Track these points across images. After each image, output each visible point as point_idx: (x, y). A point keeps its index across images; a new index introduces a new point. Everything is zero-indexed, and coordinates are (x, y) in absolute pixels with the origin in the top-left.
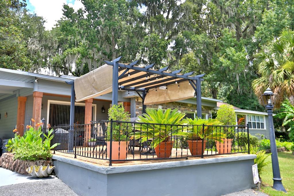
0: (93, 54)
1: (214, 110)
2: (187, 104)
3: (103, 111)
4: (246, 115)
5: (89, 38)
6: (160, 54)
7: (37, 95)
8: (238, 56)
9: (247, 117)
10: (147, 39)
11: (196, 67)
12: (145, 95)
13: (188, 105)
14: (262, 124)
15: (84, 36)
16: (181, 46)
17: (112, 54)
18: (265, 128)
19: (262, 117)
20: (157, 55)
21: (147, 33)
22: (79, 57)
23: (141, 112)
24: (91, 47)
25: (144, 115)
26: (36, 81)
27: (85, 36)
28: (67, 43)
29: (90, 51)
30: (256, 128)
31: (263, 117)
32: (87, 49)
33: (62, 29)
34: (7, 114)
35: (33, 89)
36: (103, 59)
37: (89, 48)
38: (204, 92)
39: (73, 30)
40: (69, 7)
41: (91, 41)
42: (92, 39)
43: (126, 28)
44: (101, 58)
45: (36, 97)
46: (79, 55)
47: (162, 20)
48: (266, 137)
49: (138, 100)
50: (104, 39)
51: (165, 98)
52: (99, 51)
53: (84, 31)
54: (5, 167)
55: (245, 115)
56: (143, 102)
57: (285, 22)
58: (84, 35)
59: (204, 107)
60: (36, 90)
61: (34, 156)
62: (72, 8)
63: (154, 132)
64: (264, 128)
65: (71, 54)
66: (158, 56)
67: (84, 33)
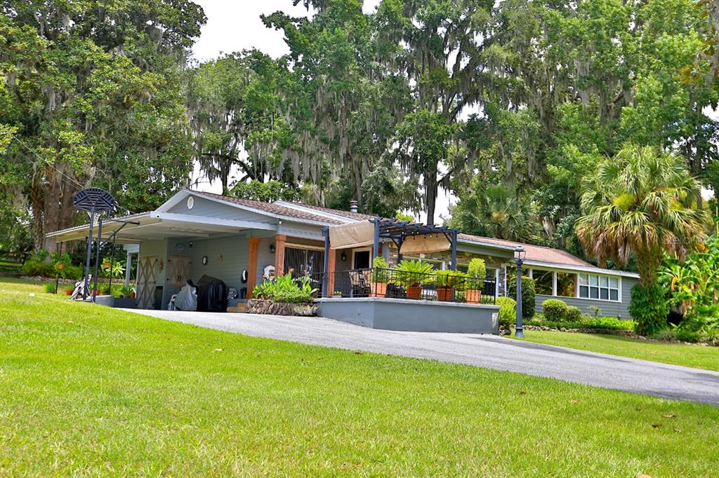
0: (303, 143)
1: (510, 263)
2: (464, 252)
3: (344, 258)
4: (578, 274)
5: (296, 111)
6: (435, 151)
7: (281, 238)
8: (584, 162)
9: (579, 277)
10: (410, 120)
11: (519, 166)
12: (401, 243)
13: (466, 254)
14: (615, 292)
15: (287, 109)
16: (479, 133)
17: (339, 142)
18: (620, 300)
19: (615, 278)
20: (429, 153)
21: (412, 89)
22: (275, 147)
23: (396, 262)
24: (300, 128)
25: (399, 265)
26: (280, 222)
27: (289, 108)
28: (240, 107)
29: (299, 138)
30: (588, 297)
31: (617, 280)
32: (292, 132)
33: (250, 98)
34: (221, 256)
35: (276, 232)
36: (321, 151)
37: (295, 131)
38: (525, 225)
39: (268, 99)
40: (262, 54)
41: (300, 118)
42: (302, 113)
43: (370, 92)
44: (318, 150)
45: (279, 240)
46: (275, 143)
47: (441, 82)
48: (620, 316)
49: (392, 246)
50: (324, 110)
51: (423, 248)
52: (313, 136)
53: (289, 98)
54: (256, 313)
55: (576, 275)
56: (399, 250)
57: (678, 100)
58: (288, 106)
59: (493, 257)
60: (280, 232)
61: (299, 298)
62: (268, 56)
63: (406, 278)
64: (617, 299)
65: (261, 142)
66: (430, 155)
67: (288, 102)
